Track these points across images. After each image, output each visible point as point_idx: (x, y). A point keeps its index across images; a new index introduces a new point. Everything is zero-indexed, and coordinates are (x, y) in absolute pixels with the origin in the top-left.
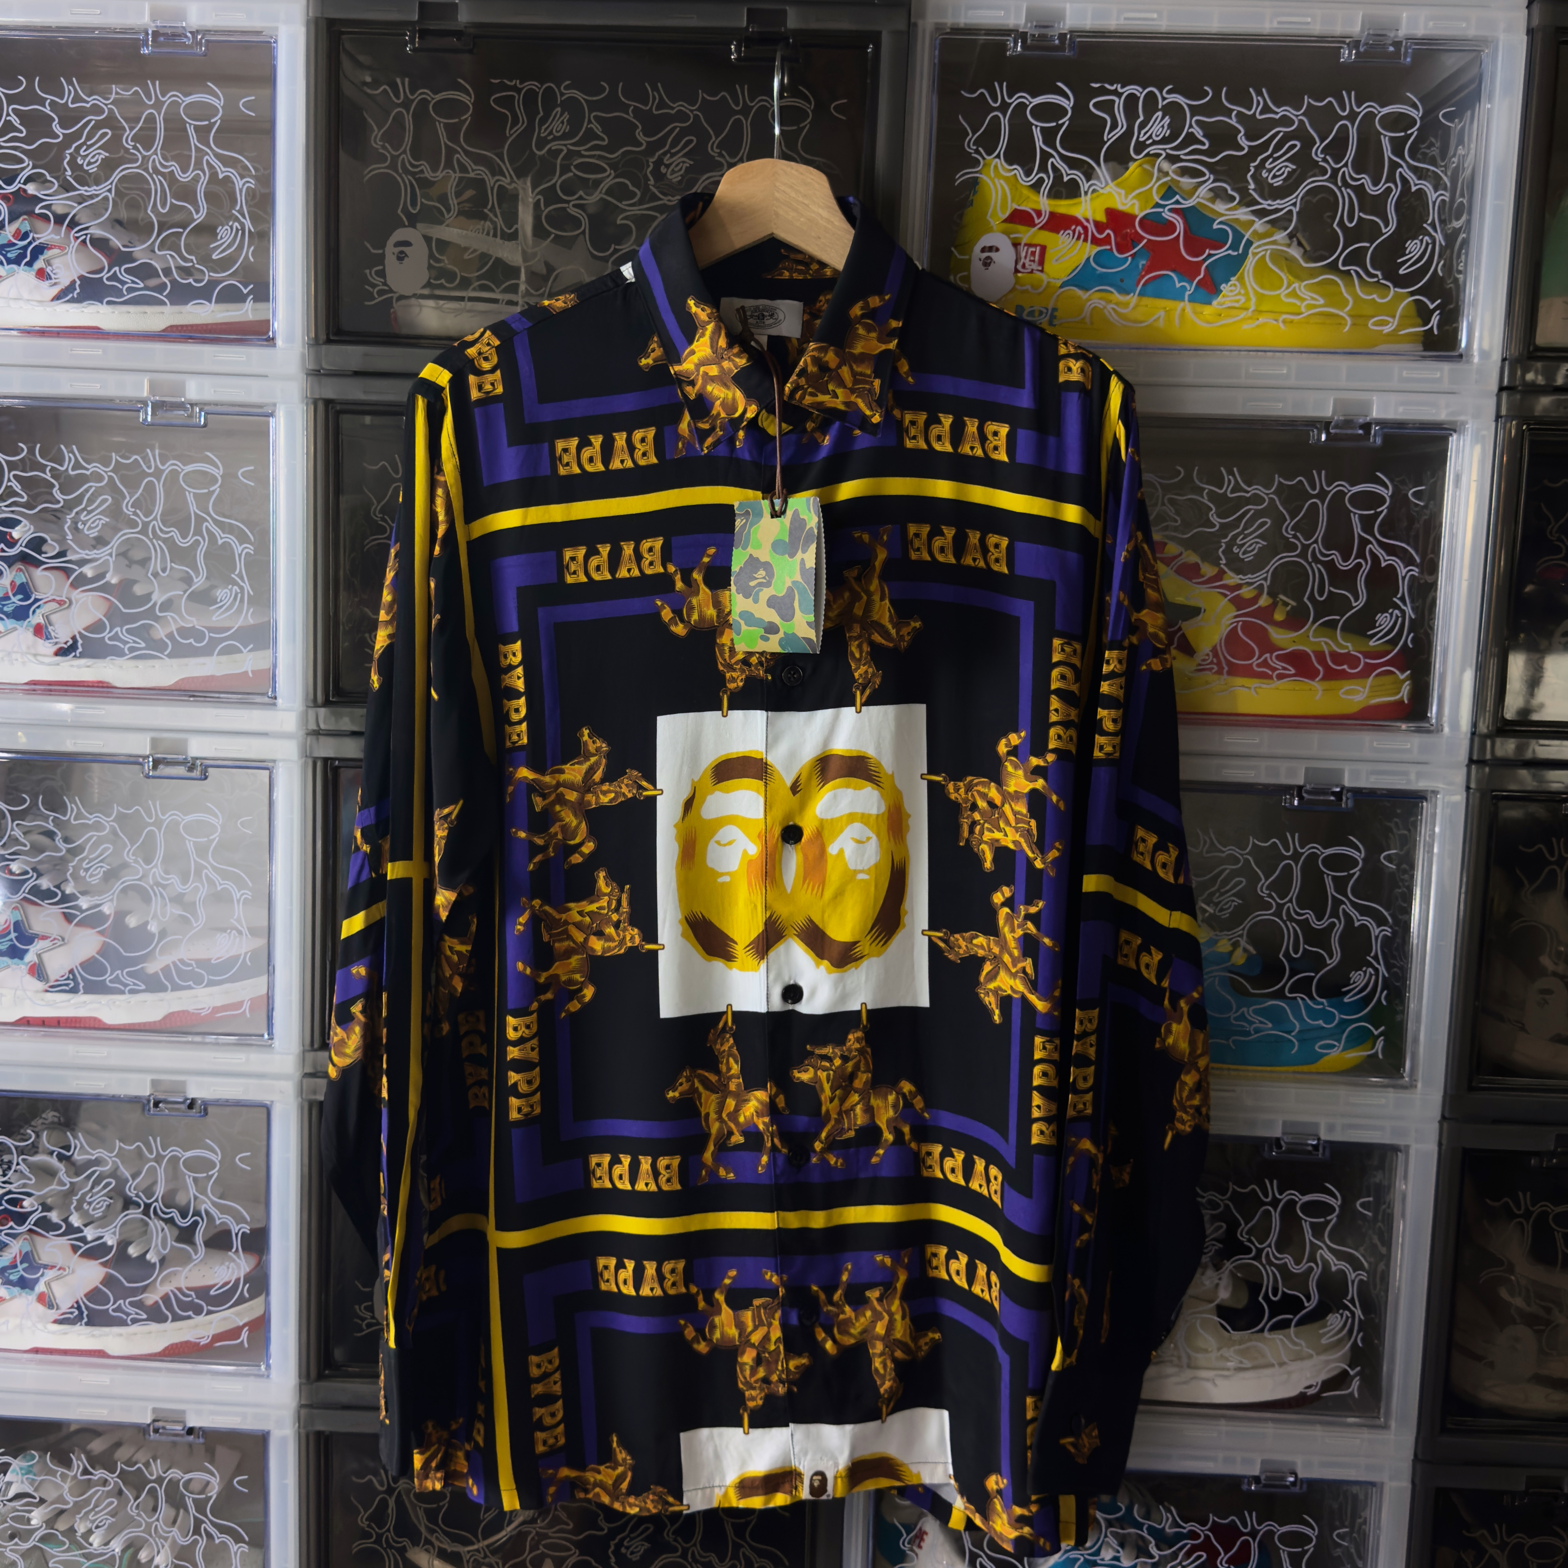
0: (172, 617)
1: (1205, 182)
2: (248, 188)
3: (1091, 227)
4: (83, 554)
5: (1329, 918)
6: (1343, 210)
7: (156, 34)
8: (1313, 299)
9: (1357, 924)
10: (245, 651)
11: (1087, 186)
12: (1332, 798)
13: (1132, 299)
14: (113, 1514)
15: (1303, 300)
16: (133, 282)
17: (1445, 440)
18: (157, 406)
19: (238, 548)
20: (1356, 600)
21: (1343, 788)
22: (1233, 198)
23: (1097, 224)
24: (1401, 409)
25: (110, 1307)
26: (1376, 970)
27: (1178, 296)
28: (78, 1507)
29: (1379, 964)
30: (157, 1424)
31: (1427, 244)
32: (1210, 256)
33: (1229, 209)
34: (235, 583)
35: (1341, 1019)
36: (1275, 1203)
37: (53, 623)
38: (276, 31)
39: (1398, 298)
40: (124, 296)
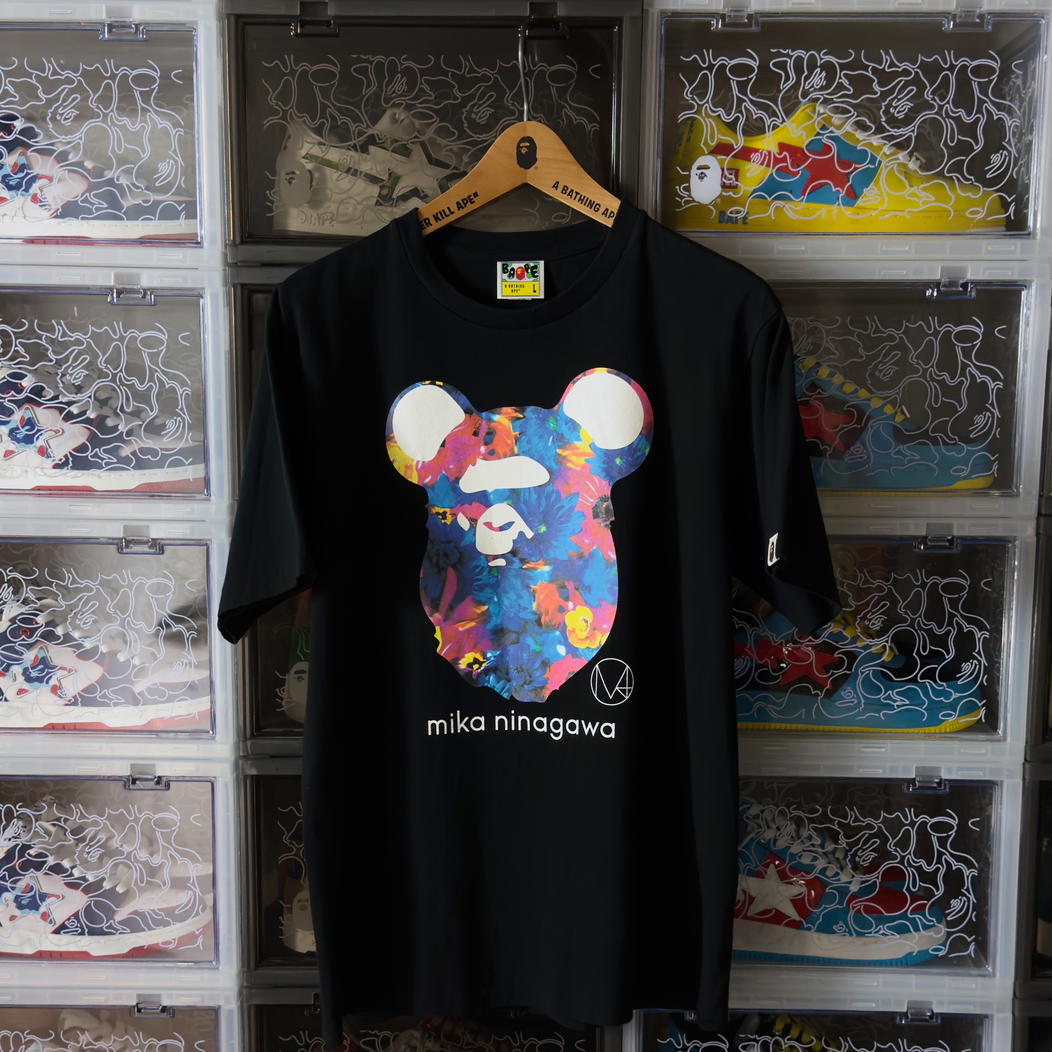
4: (71, 397)
5: (947, 626)
7: (111, 26)
8: (927, 197)
9: (965, 630)
10: (187, 463)
11: (769, 121)
12: (947, 544)
13: (803, 201)
16: (100, 203)
17: (1019, 293)
18: (119, 292)
20: (961, 406)
21: (953, 537)
22: (871, 128)
24: (987, 273)
25: (104, 926)
26: (980, 662)
27: (835, 198)
29: (981, 657)
32: (856, 169)
33: (869, 136)
34: (179, 415)
35: (956, 696)
37: (51, 446)
38: (196, 23)
39: (986, 194)
40: (94, 213)
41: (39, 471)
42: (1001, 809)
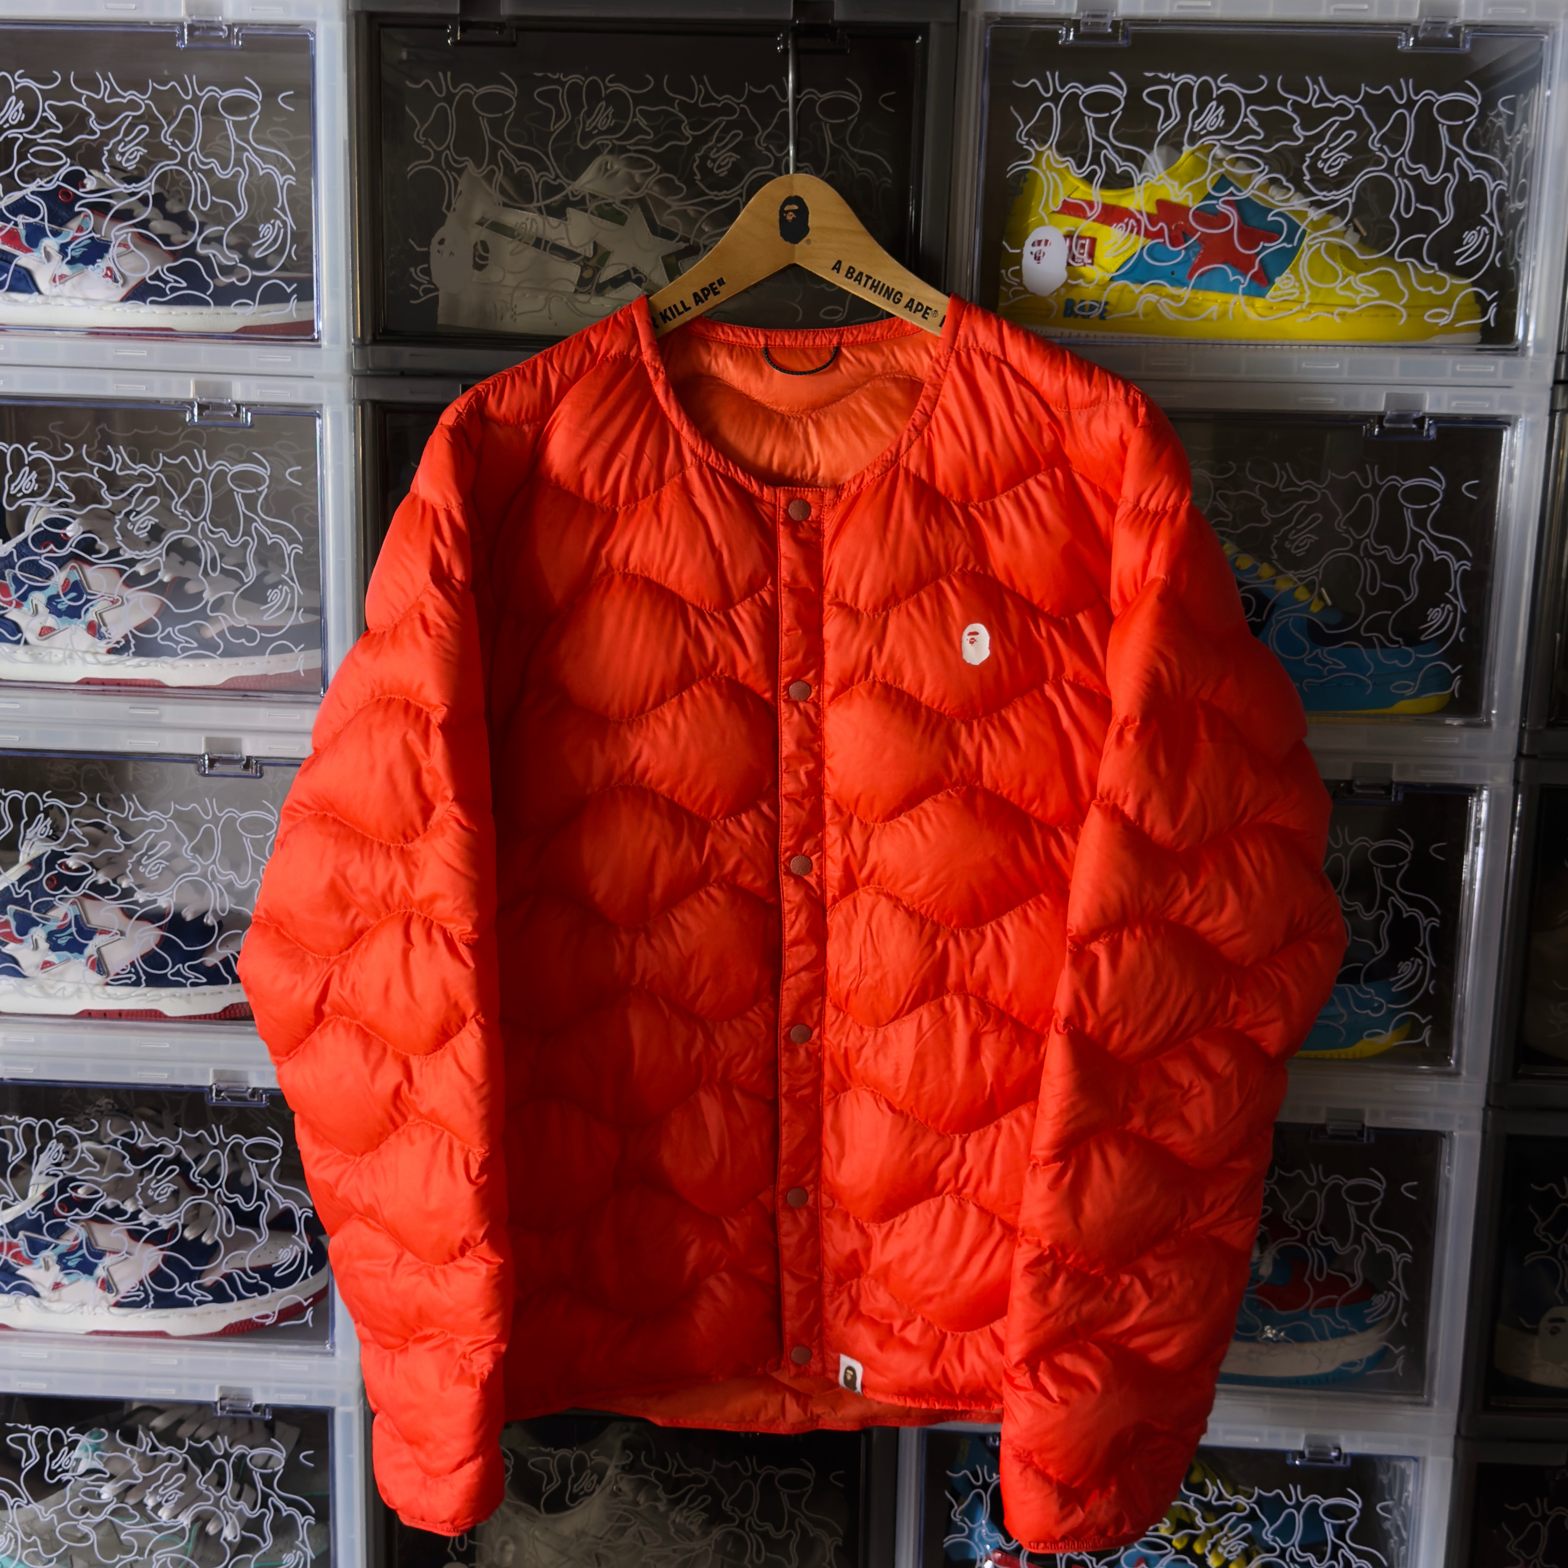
0: (224, 618)
1: (1261, 172)
2: (290, 186)
3: (1144, 220)
4: (134, 555)
5: (1379, 908)
6: (1399, 201)
7: (192, 28)
8: (1368, 291)
9: (1405, 915)
10: (296, 651)
11: (1140, 177)
12: (1382, 792)
13: (1185, 293)
14: (181, 1488)
15: (1359, 292)
16: (176, 281)
17: (1498, 434)
18: (201, 407)
19: (287, 549)
20: (1408, 595)
21: (1392, 782)
22: (1289, 189)
23: (1150, 216)
24: (1454, 404)
25: (176, 1289)
26: (1424, 961)
27: (1232, 288)
28: (148, 1482)
29: (1427, 954)
30: (224, 1402)
31: (1485, 235)
32: (1264, 248)
33: (1282, 201)
34: (286, 583)
35: (1389, 1008)
36: (1321, 1186)
37: (107, 621)
38: (314, 24)
39: (1455, 289)
40: (166, 295)
41: (89, 658)
42: (1449, 1171)
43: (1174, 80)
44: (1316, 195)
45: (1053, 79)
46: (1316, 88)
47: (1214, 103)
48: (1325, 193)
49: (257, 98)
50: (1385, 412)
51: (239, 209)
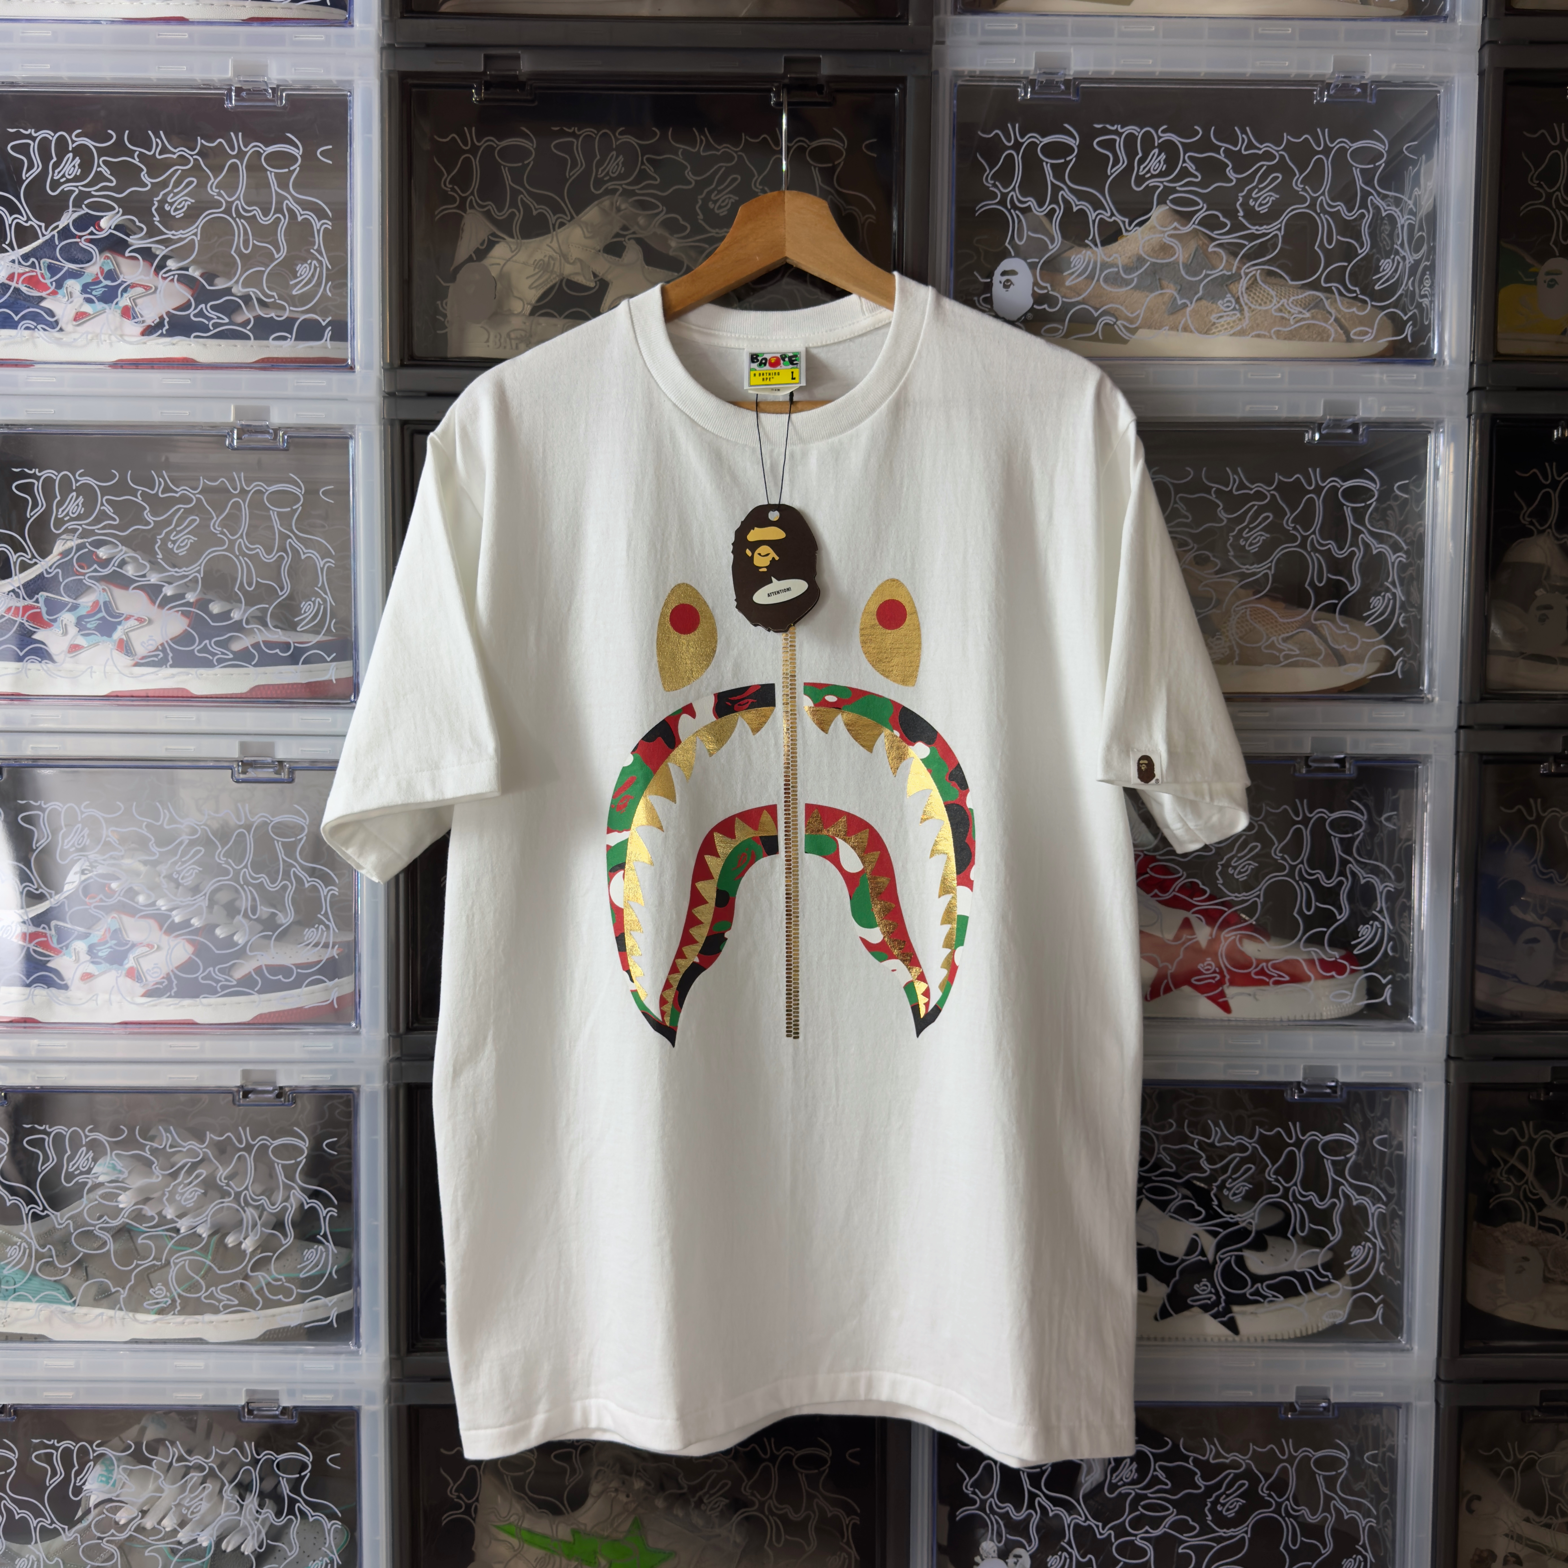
0: (259, 630)
1: (1199, 210)
2: (326, 230)
6: (1322, 234)
14: (207, 1499)
15: (1291, 314)
19: (320, 562)
30: (251, 1406)
31: (1398, 263)
36: (1299, 1143)
43: (1120, 130)
44: (1250, 229)
45: (1014, 130)
46: (1244, 138)
47: (1156, 151)
48: (1257, 227)
49: (298, 153)
50: (1321, 418)
51: (278, 251)
